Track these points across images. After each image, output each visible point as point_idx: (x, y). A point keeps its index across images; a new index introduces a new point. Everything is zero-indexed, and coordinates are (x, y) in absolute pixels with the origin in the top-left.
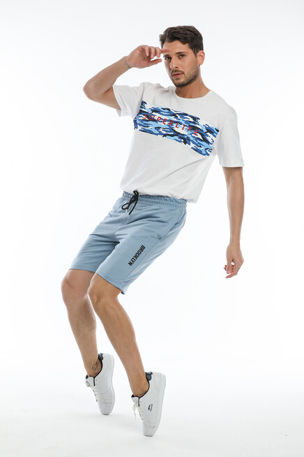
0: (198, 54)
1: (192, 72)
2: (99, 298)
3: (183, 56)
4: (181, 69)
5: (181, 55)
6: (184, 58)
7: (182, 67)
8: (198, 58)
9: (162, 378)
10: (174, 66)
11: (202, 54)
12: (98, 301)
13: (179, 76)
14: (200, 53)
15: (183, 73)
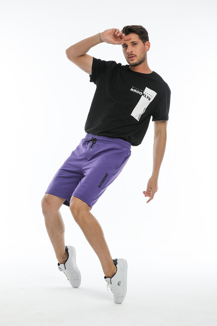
0: (146, 44)
1: (142, 56)
2: (78, 212)
3: (135, 44)
4: (134, 53)
5: (134, 44)
6: (136, 46)
7: (135, 52)
8: (146, 46)
9: (125, 262)
10: (130, 51)
11: (148, 44)
12: (78, 214)
13: (133, 58)
14: (147, 43)
15: (136, 56)
